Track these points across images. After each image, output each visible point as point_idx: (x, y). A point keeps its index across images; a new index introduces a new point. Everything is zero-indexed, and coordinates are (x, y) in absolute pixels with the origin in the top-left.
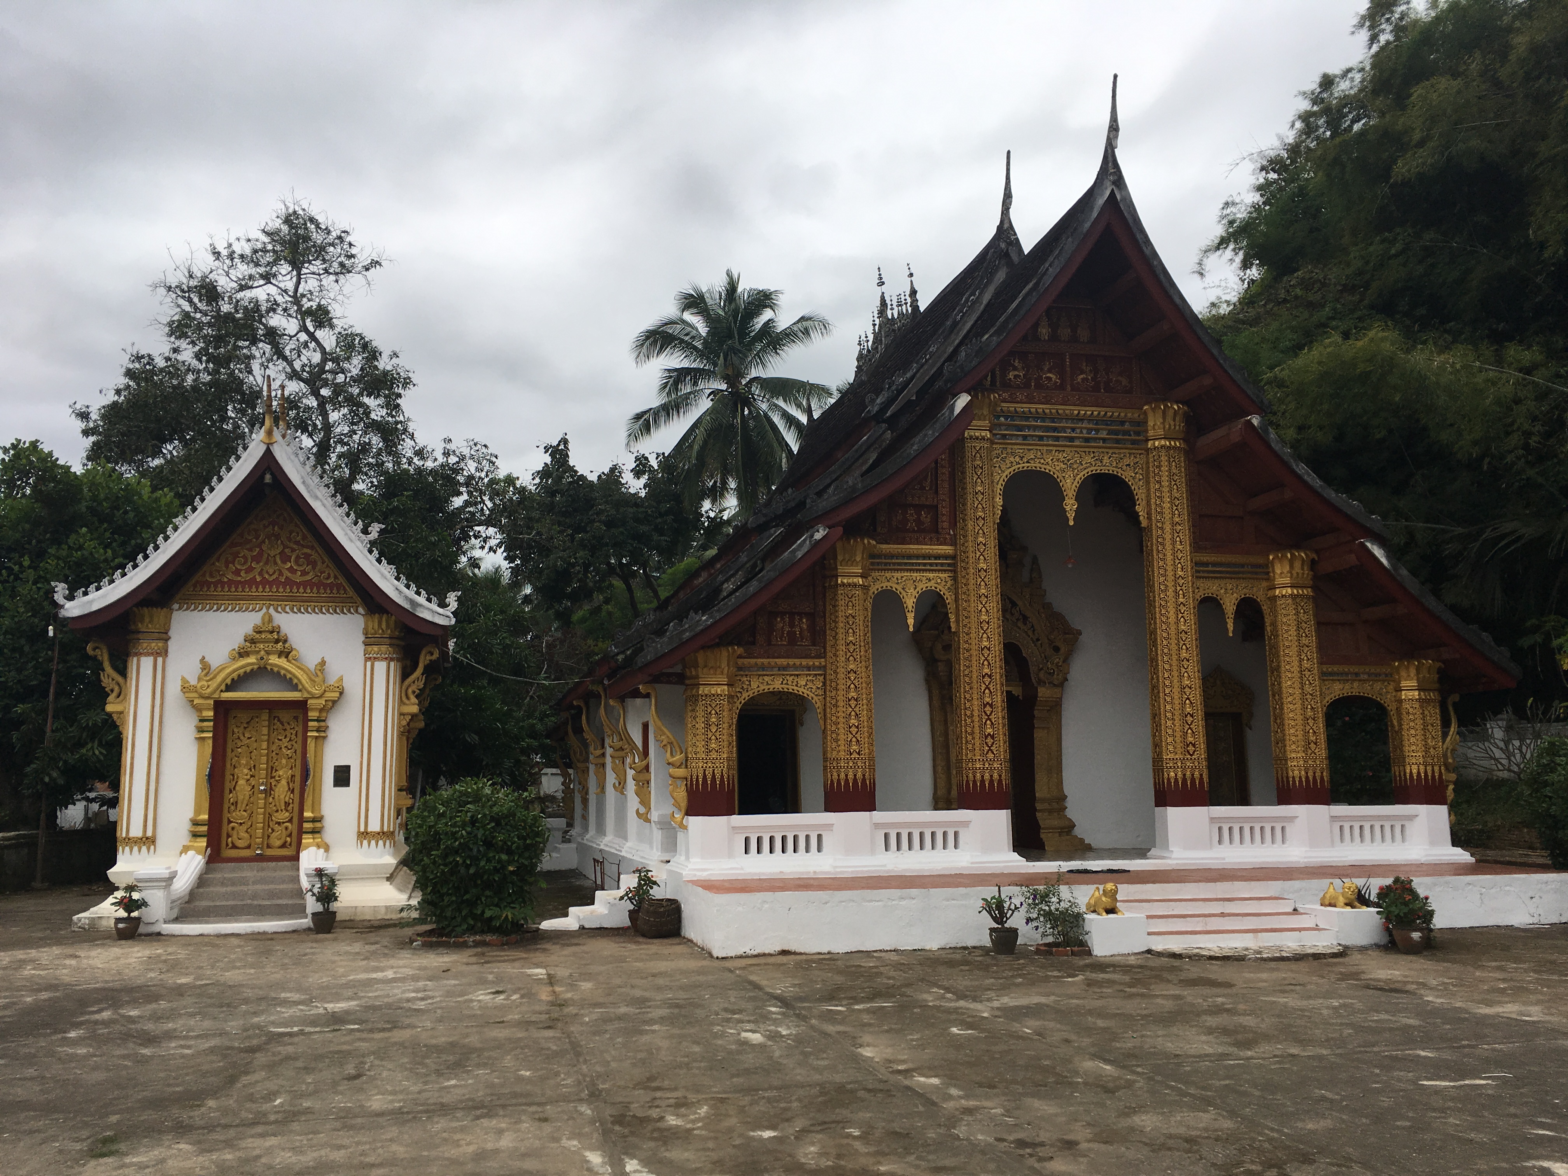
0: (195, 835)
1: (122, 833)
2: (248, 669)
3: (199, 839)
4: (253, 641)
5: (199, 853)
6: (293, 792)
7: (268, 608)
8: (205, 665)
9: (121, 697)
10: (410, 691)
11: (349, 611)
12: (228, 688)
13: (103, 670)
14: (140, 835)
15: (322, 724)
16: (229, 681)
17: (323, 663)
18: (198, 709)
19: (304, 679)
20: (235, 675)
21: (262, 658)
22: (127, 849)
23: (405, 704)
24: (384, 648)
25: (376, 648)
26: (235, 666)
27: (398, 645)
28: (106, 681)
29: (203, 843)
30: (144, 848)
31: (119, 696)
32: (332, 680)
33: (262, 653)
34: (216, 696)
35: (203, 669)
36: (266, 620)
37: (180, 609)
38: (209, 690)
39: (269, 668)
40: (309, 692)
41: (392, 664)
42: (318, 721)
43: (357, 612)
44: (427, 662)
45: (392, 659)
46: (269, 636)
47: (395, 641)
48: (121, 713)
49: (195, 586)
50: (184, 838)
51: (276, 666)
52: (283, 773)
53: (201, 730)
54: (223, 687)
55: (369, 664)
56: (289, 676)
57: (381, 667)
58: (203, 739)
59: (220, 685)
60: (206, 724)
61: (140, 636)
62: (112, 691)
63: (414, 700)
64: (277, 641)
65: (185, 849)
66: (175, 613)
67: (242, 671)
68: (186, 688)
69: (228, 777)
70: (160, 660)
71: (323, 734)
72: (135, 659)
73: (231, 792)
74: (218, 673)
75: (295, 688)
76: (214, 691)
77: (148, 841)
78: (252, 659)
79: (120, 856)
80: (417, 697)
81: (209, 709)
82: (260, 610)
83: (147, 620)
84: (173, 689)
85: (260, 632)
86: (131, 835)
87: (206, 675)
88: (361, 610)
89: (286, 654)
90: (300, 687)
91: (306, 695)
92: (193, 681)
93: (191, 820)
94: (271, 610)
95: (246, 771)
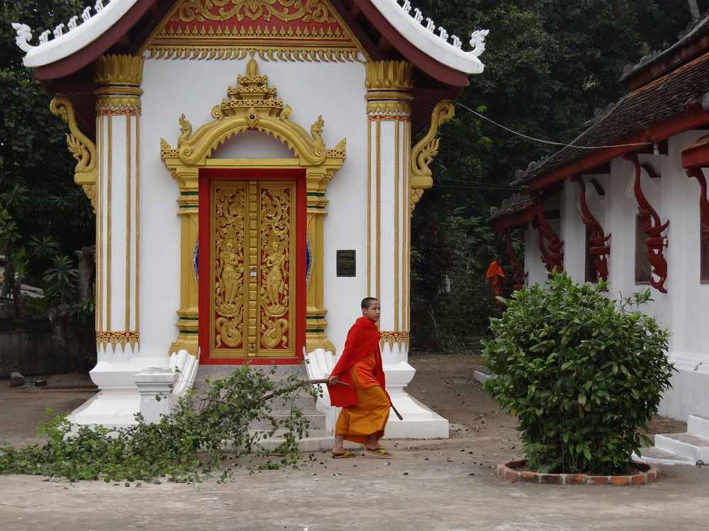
0: (184, 331)
1: (101, 326)
2: (237, 130)
3: (190, 336)
4: (239, 96)
5: (190, 352)
6: (287, 281)
7: (252, 55)
8: (185, 126)
9: (91, 166)
10: (421, 158)
11: (347, 58)
12: (215, 154)
13: (69, 133)
14: (123, 329)
15: (322, 199)
16: (215, 145)
17: (320, 123)
18: (179, 178)
19: (301, 143)
20: (222, 138)
21: (252, 117)
22: (109, 346)
23: (415, 175)
24: (391, 104)
25: (382, 104)
26: (221, 127)
27: (407, 101)
28: (73, 146)
29: (193, 340)
30: (128, 345)
31: (88, 164)
32: (332, 145)
33: (252, 110)
34: (201, 163)
35: (183, 130)
36: (252, 69)
37: (152, 56)
38: (193, 156)
39: (260, 129)
40: (307, 159)
41: (401, 124)
42: (317, 194)
43: (356, 58)
44: (441, 122)
45: (401, 118)
46: (258, 89)
47: (405, 96)
48: (93, 183)
49: (167, 28)
50: (171, 335)
51: (269, 126)
52: (276, 258)
53: (184, 205)
54: (209, 153)
55: (374, 124)
56: (283, 139)
57: (388, 127)
58: (188, 215)
59: (205, 149)
60: (190, 197)
61: (111, 90)
62: (80, 157)
63: (426, 170)
64: (267, 96)
65: (174, 349)
66: (147, 63)
67: (229, 133)
68: (166, 154)
69: (213, 263)
70: (133, 119)
71: (322, 211)
72: (106, 118)
73: (217, 280)
74: (202, 135)
75: (291, 154)
76: (199, 158)
77: (131, 337)
78: (239, 119)
79: (101, 354)
80: (429, 166)
81: (192, 180)
82: (244, 57)
83: (117, 71)
84: (151, 154)
85: (246, 85)
86: (113, 329)
87: (187, 138)
88: (361, 56)
89: (277, 111)
90: (297, 152)
91: (304, 163)
92: (174, 146)
93: (178, 313)
94: (257, 57)
95: (233, 256)
